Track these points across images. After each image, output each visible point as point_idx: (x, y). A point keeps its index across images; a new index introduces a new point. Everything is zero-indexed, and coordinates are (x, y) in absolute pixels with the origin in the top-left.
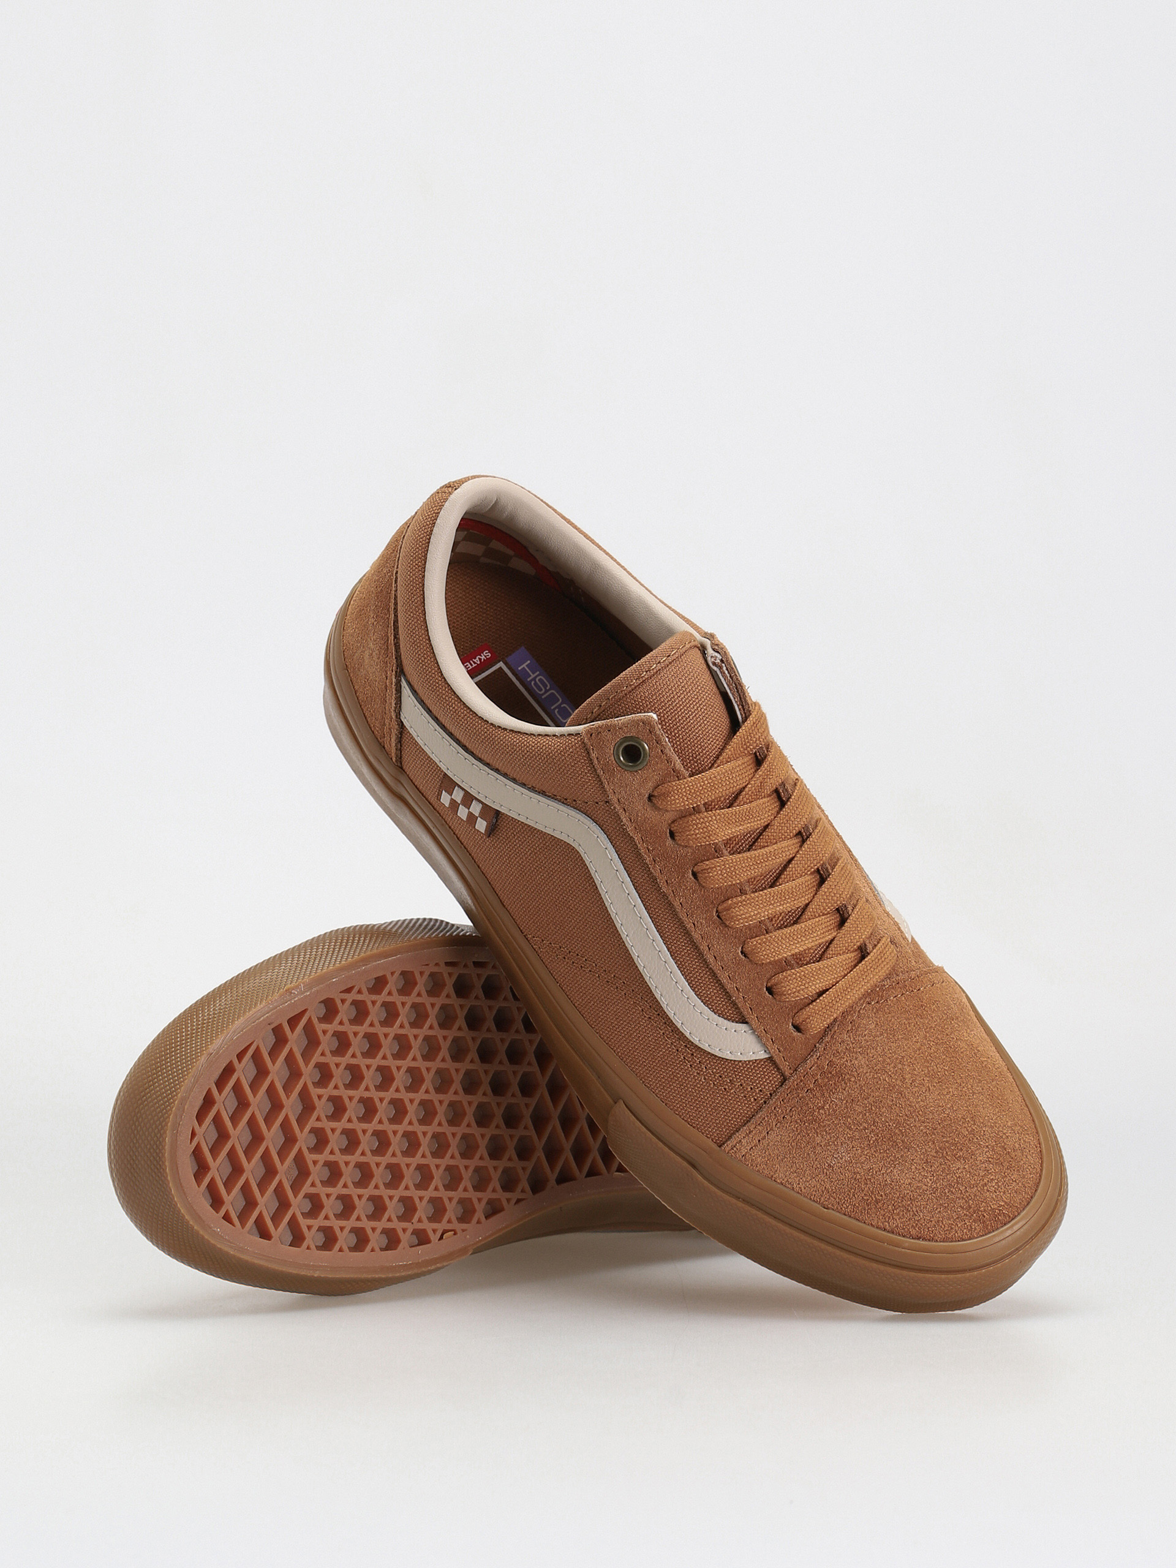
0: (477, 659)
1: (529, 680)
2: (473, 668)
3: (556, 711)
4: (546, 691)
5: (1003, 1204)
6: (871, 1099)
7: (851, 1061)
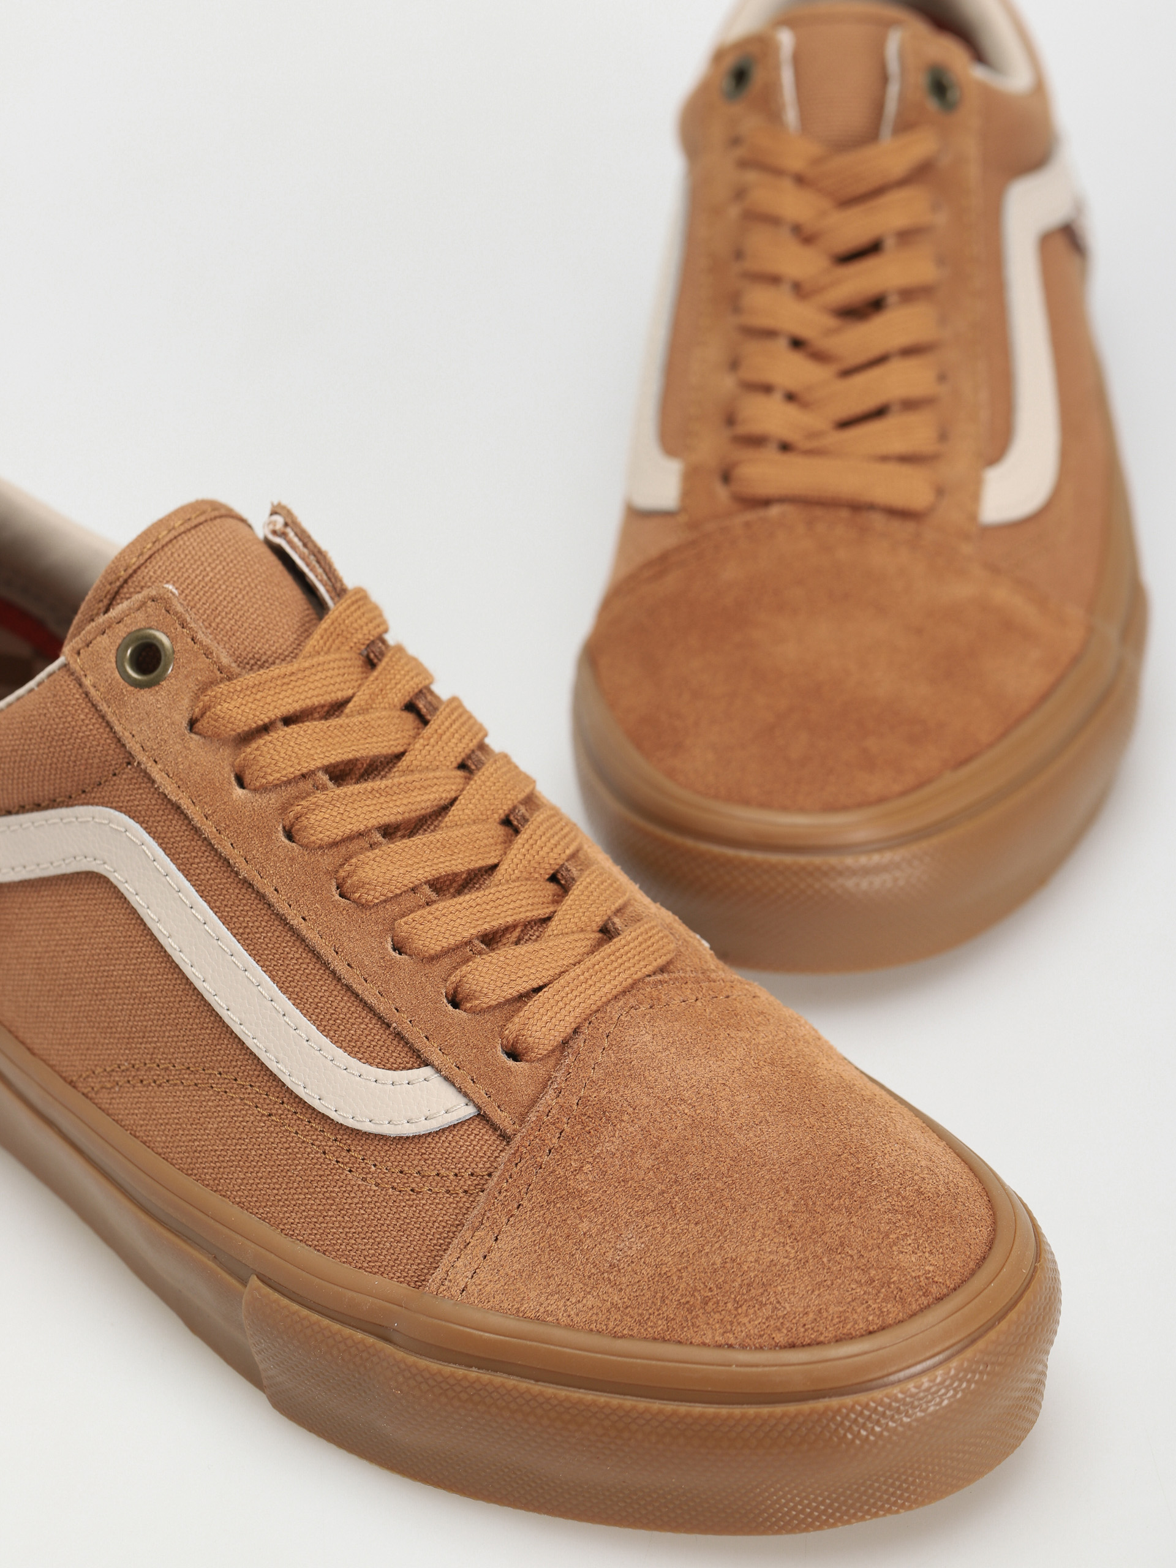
5: (931, 1268)
6: (665, 1146)
7: (617, 1092)
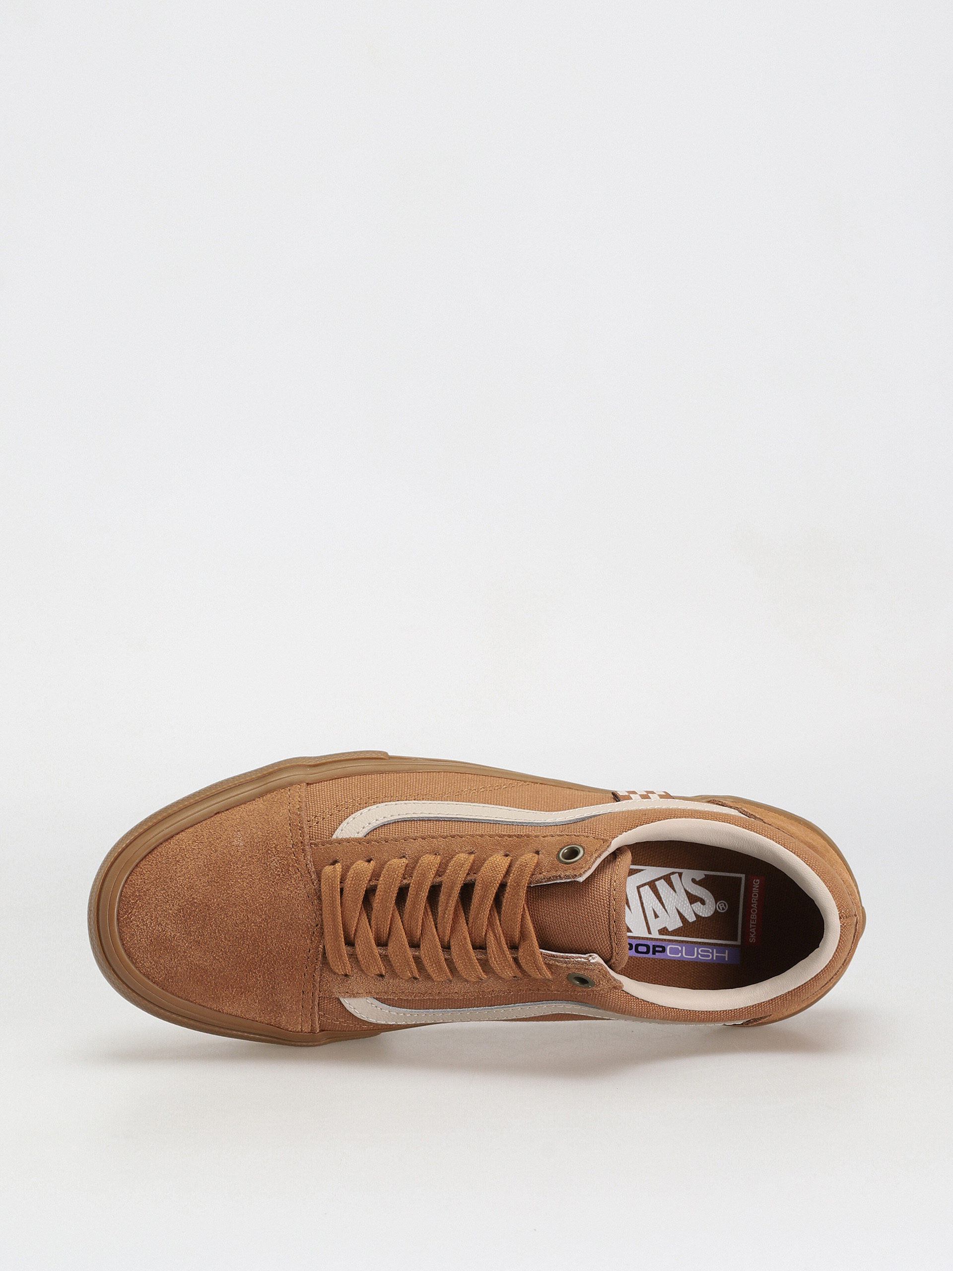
0: (754, 931)
1: (715, 950)
2: (750, 924)
3: (680, 949)
4: (698, 953)
